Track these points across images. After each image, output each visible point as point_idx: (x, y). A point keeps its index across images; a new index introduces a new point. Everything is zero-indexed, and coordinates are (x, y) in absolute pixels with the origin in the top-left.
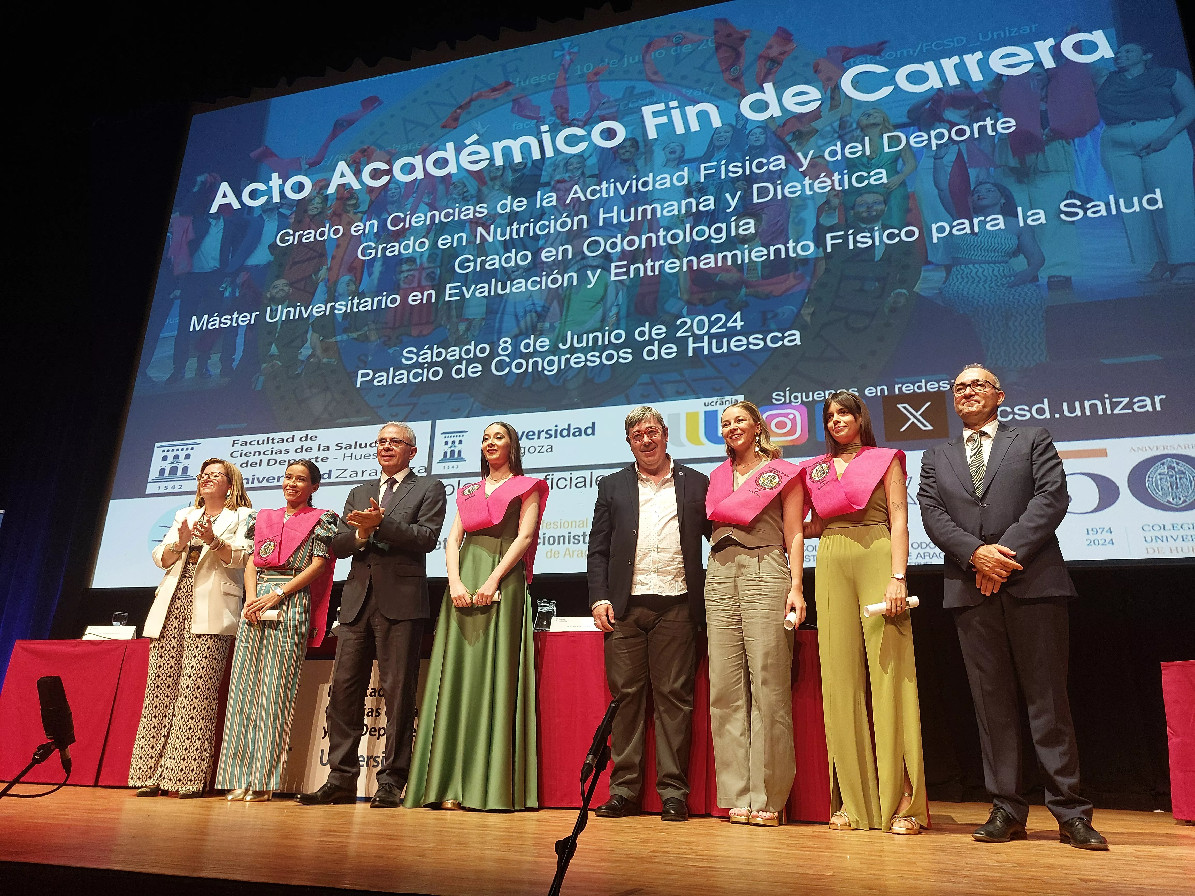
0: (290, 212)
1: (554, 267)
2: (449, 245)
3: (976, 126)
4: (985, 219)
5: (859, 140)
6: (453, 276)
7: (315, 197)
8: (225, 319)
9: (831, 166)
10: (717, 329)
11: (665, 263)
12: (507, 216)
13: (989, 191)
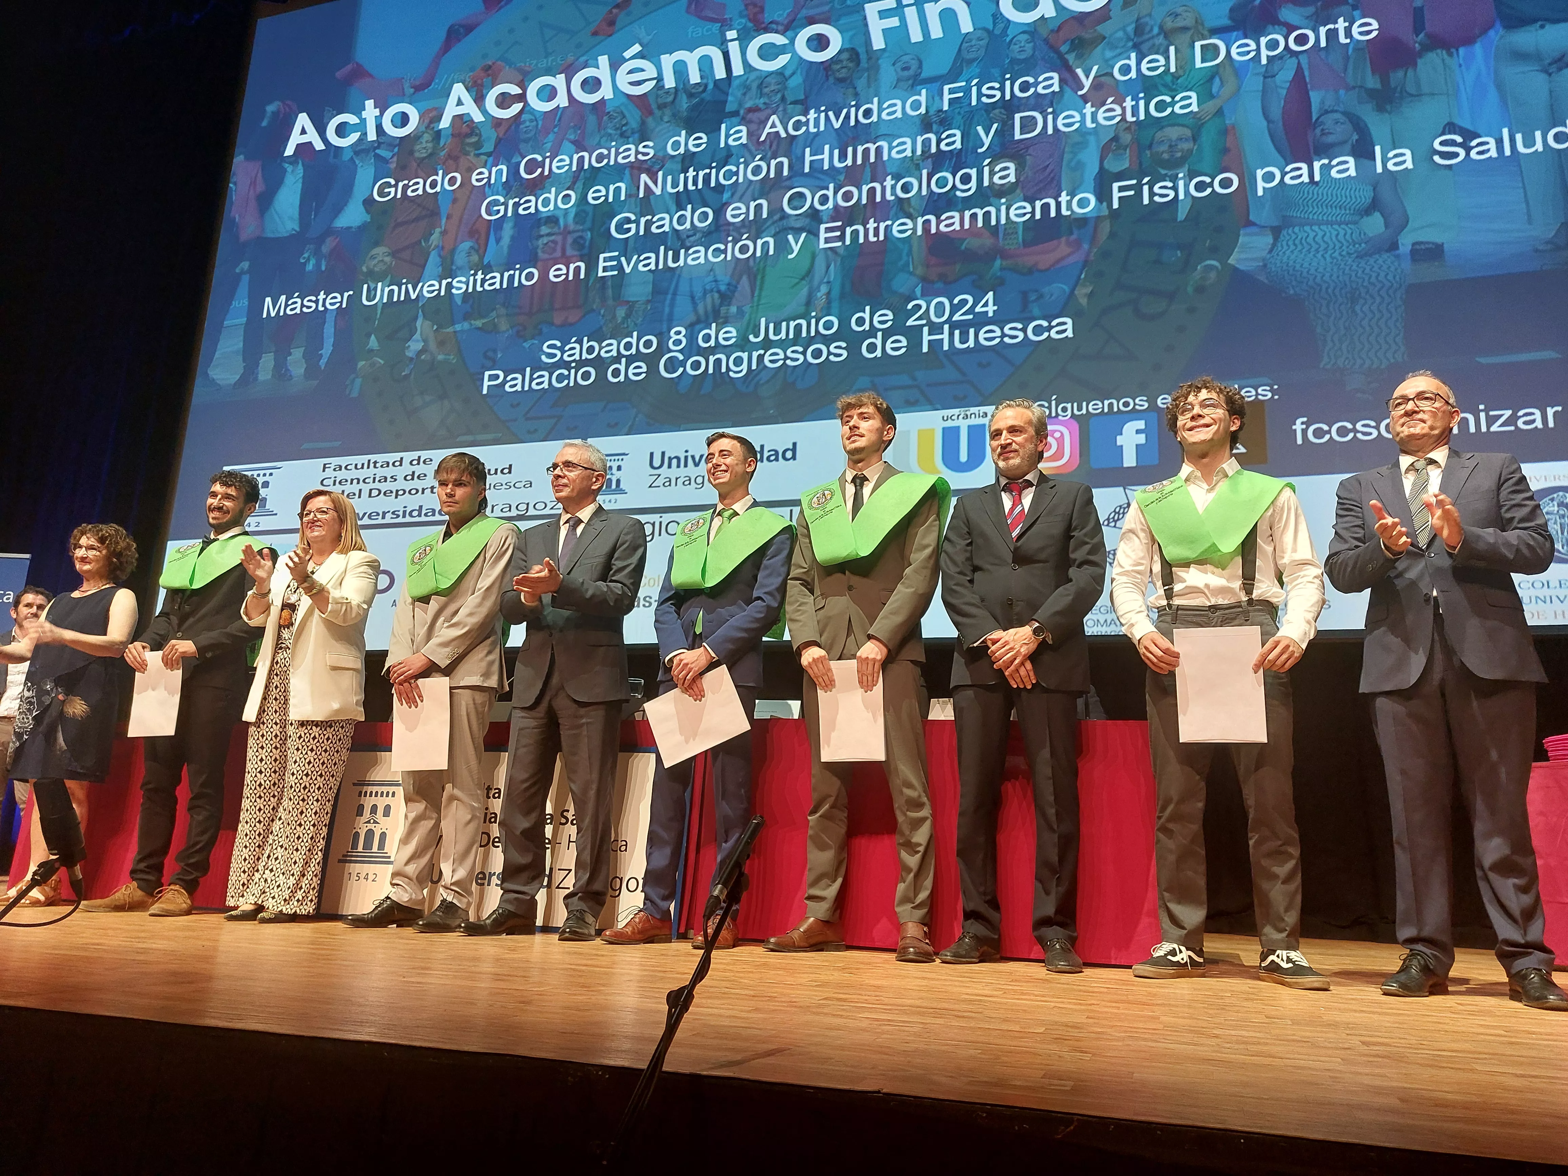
0: (391, 154)
1: (743, 231)
2: (603, 199)
3: (1323, 30)
4: (1330, 162)
5: (1161, 51)
6: (608, 242)
7: (423, 133)
8: (309, 301)
9: (1122, 89)
10: (962, 315)
11: (892, 224)
12: (679, 159)
13: (1337, 123)
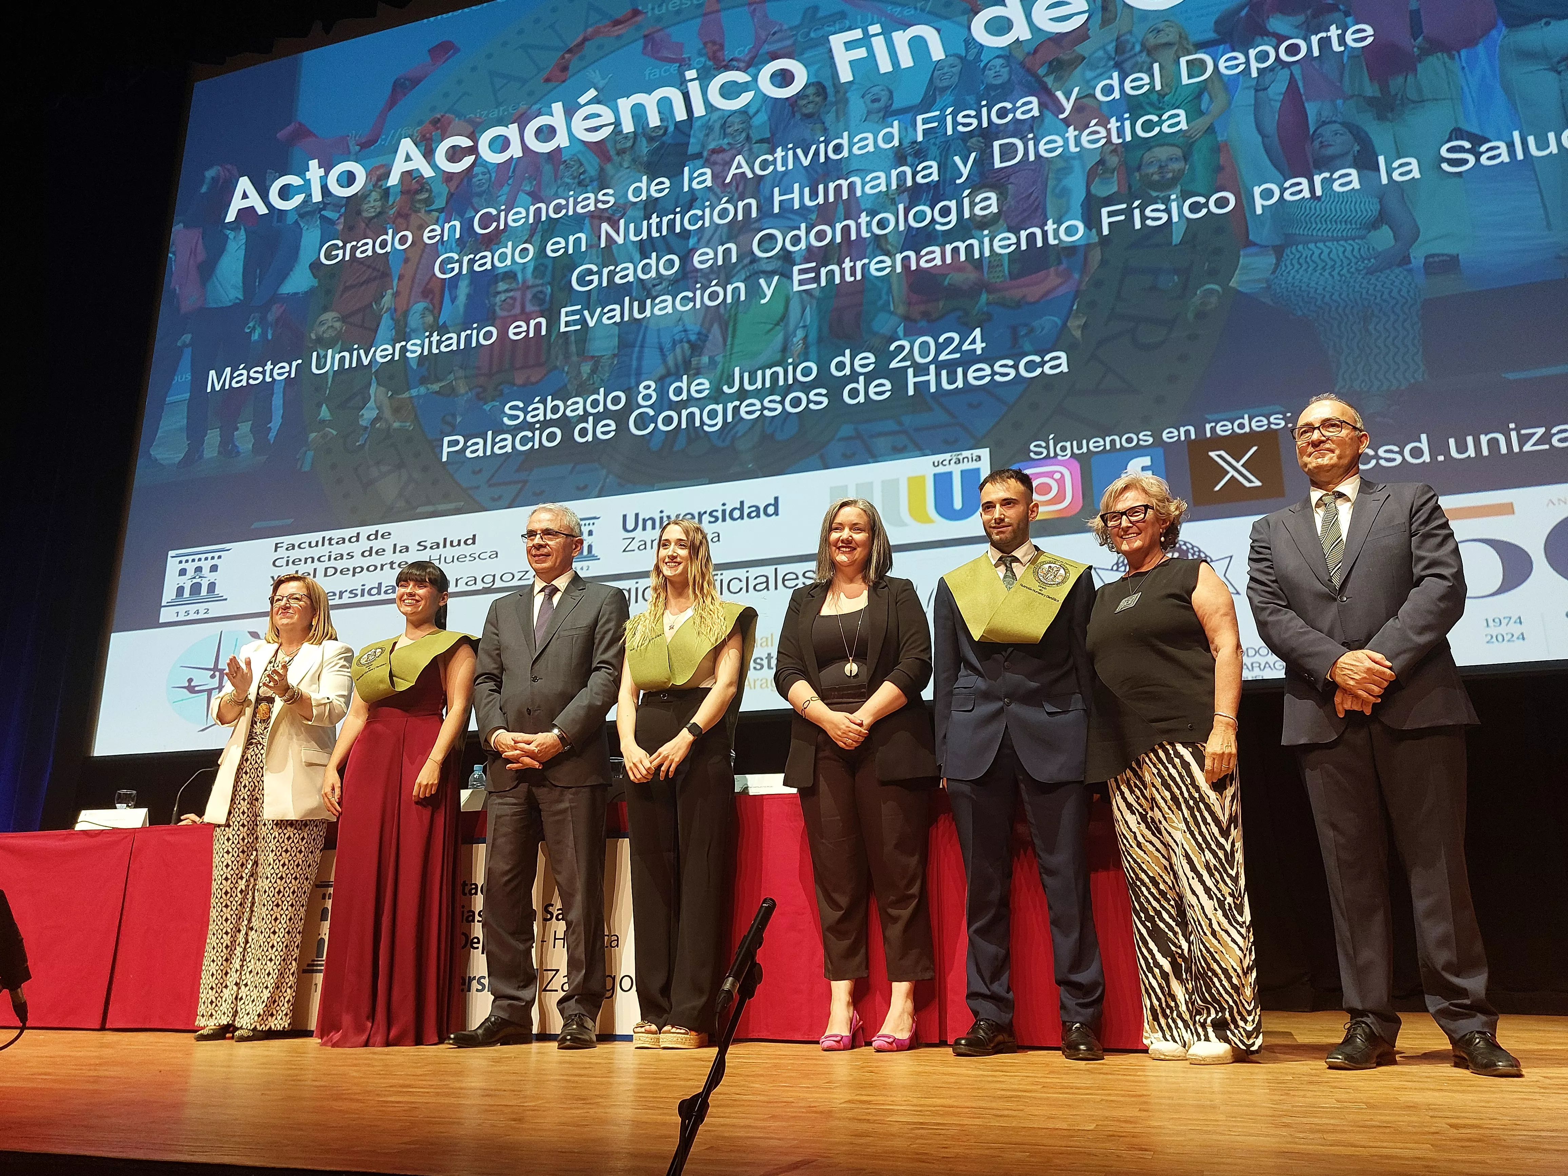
0: (338, 215)
1: (712, 276)
2: (562, 251)
3: (1315, 39)
4: (1331, 175)
6: (570, 296)
7: (371, 191)
8: (255, 372)
9: (1105, 110)
10: (948, 354)
11: (869, 263)
13: (1336, 134)
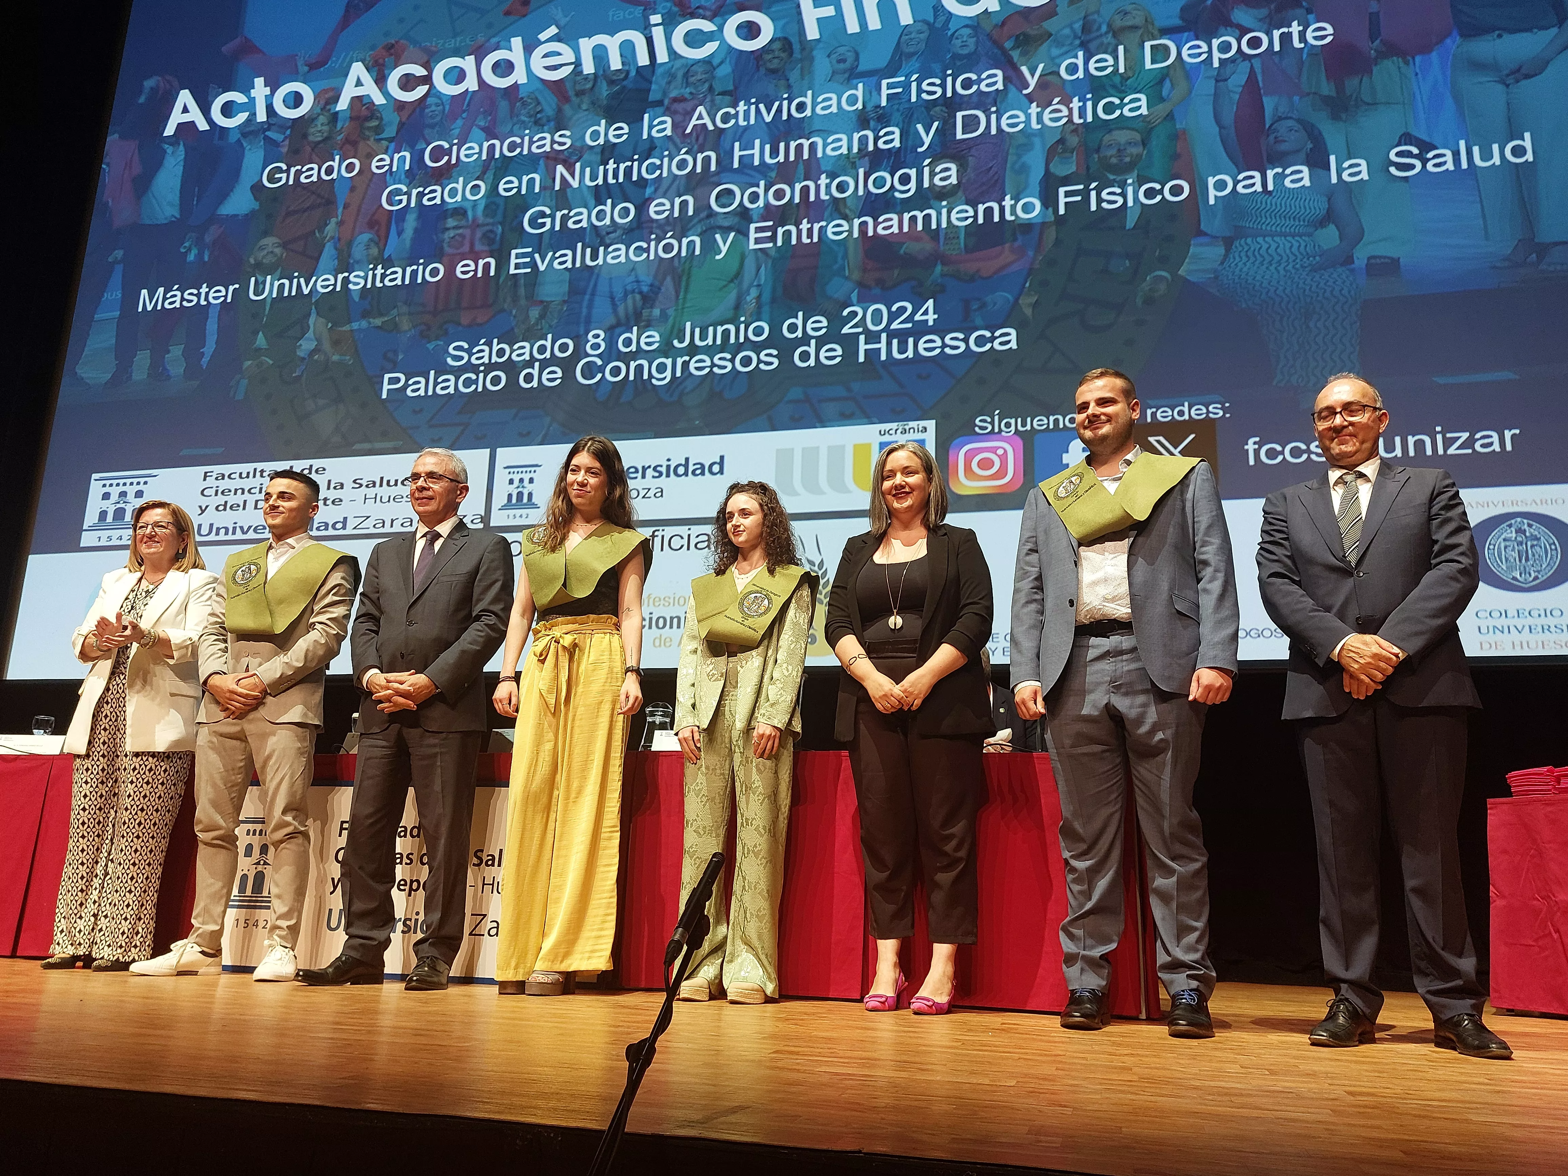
0: (283, 137)
1: (669, 228)
2: (515, 190)
3: (1276, 34)
4: (1284, 171)
5: (1110, 50)
6: (521, 237)
7: (319, 115)
8: (190, 294)
9: (1069, 89)
10: (901, 323)
11: (827, 226)
12: (599, 150)
13: (1291, 130)
